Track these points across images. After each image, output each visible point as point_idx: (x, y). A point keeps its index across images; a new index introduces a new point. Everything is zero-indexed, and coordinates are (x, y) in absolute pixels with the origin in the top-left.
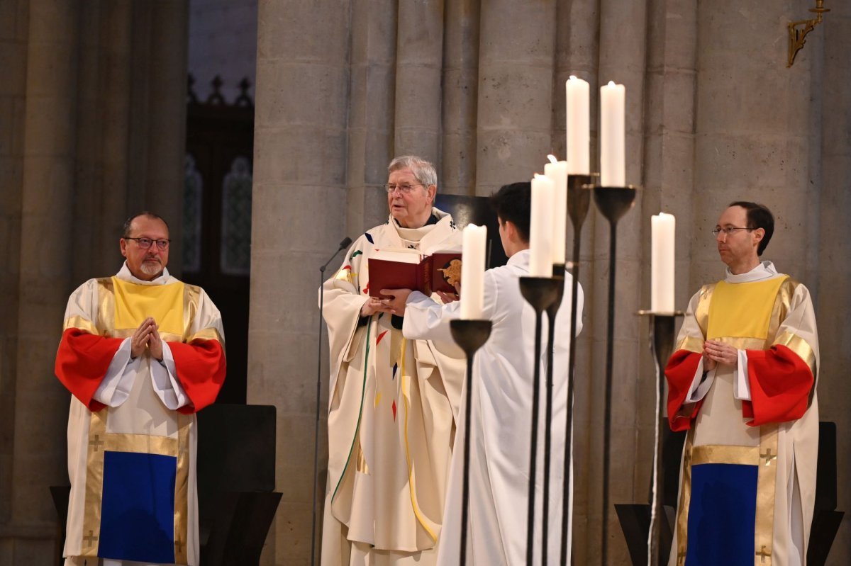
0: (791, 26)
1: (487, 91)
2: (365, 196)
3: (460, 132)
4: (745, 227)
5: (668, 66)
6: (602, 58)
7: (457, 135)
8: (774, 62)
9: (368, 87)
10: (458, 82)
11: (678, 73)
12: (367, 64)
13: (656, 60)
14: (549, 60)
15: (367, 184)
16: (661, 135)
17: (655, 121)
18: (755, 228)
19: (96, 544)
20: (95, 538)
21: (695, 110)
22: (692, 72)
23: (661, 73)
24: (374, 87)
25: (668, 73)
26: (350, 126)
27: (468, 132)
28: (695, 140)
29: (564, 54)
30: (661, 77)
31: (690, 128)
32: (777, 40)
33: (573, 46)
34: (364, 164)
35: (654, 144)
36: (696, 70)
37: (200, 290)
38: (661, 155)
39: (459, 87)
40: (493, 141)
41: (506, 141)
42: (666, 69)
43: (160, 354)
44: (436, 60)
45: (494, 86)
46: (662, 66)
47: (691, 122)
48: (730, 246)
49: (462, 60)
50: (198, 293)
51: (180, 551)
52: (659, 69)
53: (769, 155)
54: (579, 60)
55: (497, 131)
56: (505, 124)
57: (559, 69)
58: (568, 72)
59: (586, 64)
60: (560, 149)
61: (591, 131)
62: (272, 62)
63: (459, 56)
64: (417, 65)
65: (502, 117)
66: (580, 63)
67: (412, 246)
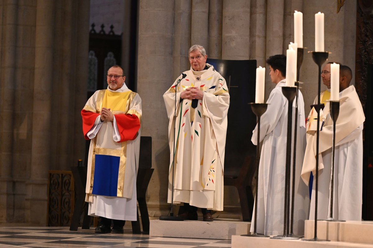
1: (226, 21)
2: (180, 60)
3: (216, 36)
6: (268, 9)
7: (214, 38)
8: (332, 11)
10: (215, 18)
12: (181, 11)
13: (288, 11)
14: (249, 10)
15: (181, 56)
16: (290, 38)
17: (288, 33)
19: (92, 188)
24: (183, 20)
26: (174, 34)
27: (219, 37)
29: (254, 8)
30: (290, 17)
33: (258, 5)
34: (180, 48)
35: (287, 41)
39: (215, 20)
40: (229, 39)
41: (234, 40)
42: (292, 13)
44: (207, 10)
45: (229, 19)
46: (290, 12)
50: (135, 95)
52: (289, 14)
53: (331, 45)
54: (259, 10)
55: (230, 36)
56: (233, 34)
57: (252, 13)
58: (255, 15)
59: (262, 11)
60: (253, 43)
61: (264, 36)
62: (146, 11)
63: (215, 9)
64: (200, 12)
65: (232, 31)
66: (260, 11)
67: (198, 78)
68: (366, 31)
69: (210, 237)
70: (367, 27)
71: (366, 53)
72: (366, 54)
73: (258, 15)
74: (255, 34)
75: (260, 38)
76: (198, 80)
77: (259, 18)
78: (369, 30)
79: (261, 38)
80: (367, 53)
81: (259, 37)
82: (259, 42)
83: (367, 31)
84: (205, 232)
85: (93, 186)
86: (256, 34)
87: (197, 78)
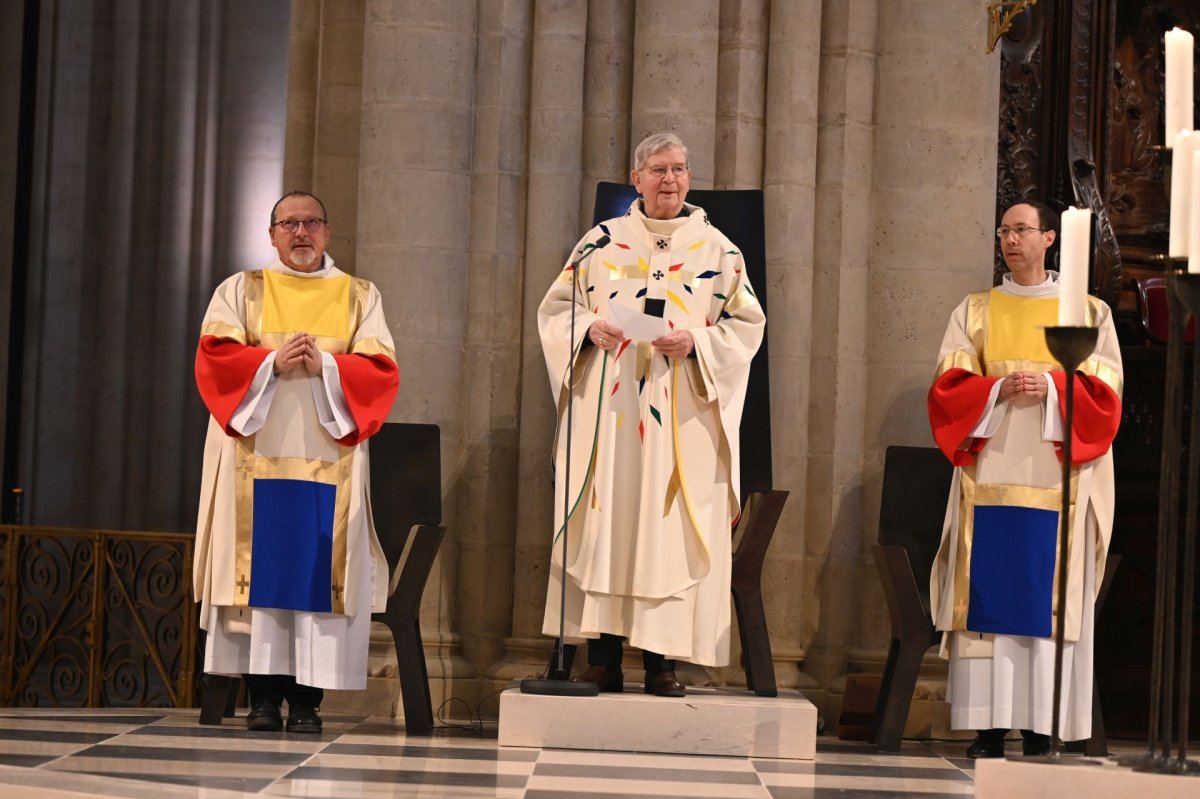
0: (993, 7)
1: (648, 71)
2: (499, 184)
3: (610, 115)
4: (1037, 227)
5: (851, 47)
6: (774, 37)
7: (606, 119)
8: (975, 47)
9: (504, 59)
10: (608, 58)
11: (859, 56)
12: (502, 33)
13: (836, 41)
14: (715, 34)
15: (500, 172)
16: (842, 125)
17: (833, 110)
18: (1047, 231)
19: (247, 589)
20: (247, 584)
21: (875, 99)
22: (872, 55)
23: (842, 55)
24: (509, 59)
25: (851, 55)
26: (475, 105)
27: (618, 115)
28: (874, 132)
29: (731, 30)
30: (842, 60)
31: (867, 118)
32: (978, 22)
33: (743, 21)
34: (498, 148)
35: (831, 135)
36: (878, 52)
37: (369, 286)
38: (842, 148)
39: (609, 64)
40: (658, 125)
41: (674, 126)
42: (849, 51)
43: (318, 369)
44: (581, 32)
45: (660, 63)
46: (844, 47)
47: (870, 112)
48: (1022, 249)
49: (613, 32)
50: (367, 289)
51: (337, 598)
52: (840, 51)
53: (968, 151)
54: (748, 37)
55: (664, 114)
56: (674, 107)
57: (724, 46)
58: (736, 50)
59: (754, 42)
60: (725, 137)
61: (758, 119)
62: (393, 27)
63: (610, 28)
64: (561, 37)
65: (670, 98)
66: (749, 41)
67: (662, 241)
68: (1009, 113)
69: (696, 748)
70: (1013, 103)
71: (1009, 180)
72: (1009, 183)
73: (742, 52)
74: (735, 112)
75: (747, 123)
76: (662, 247)
77: (748, 61)
78: (1017, 111)
79: (750, 125)
80: (1012, 179)
81: (746, 120)
82: (745, 137)
83: (1013, 114)
84: (679, 733)
85: (248, 578)
86: (738, 111)
87: (658, 244)
